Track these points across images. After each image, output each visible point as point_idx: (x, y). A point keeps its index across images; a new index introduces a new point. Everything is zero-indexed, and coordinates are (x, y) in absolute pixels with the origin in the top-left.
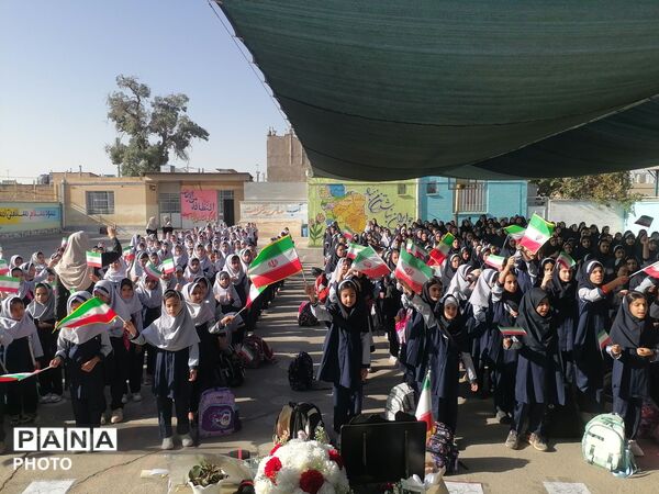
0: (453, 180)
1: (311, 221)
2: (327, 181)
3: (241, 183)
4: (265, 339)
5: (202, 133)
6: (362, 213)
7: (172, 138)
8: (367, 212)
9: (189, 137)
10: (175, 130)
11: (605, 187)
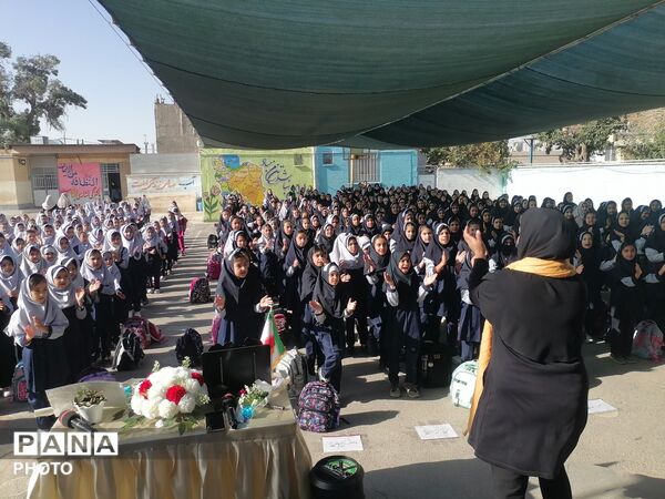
0: (348, 150)
1: (205, 194)
2: (220, 151)
3: (126, 155)
4: (151, 320)
5: (78, 100)
6: (259, 185)
7: (43, 106)
8: (264, 183)
9: (63, 104)
10: (46, 96)
11: (486, 155)
